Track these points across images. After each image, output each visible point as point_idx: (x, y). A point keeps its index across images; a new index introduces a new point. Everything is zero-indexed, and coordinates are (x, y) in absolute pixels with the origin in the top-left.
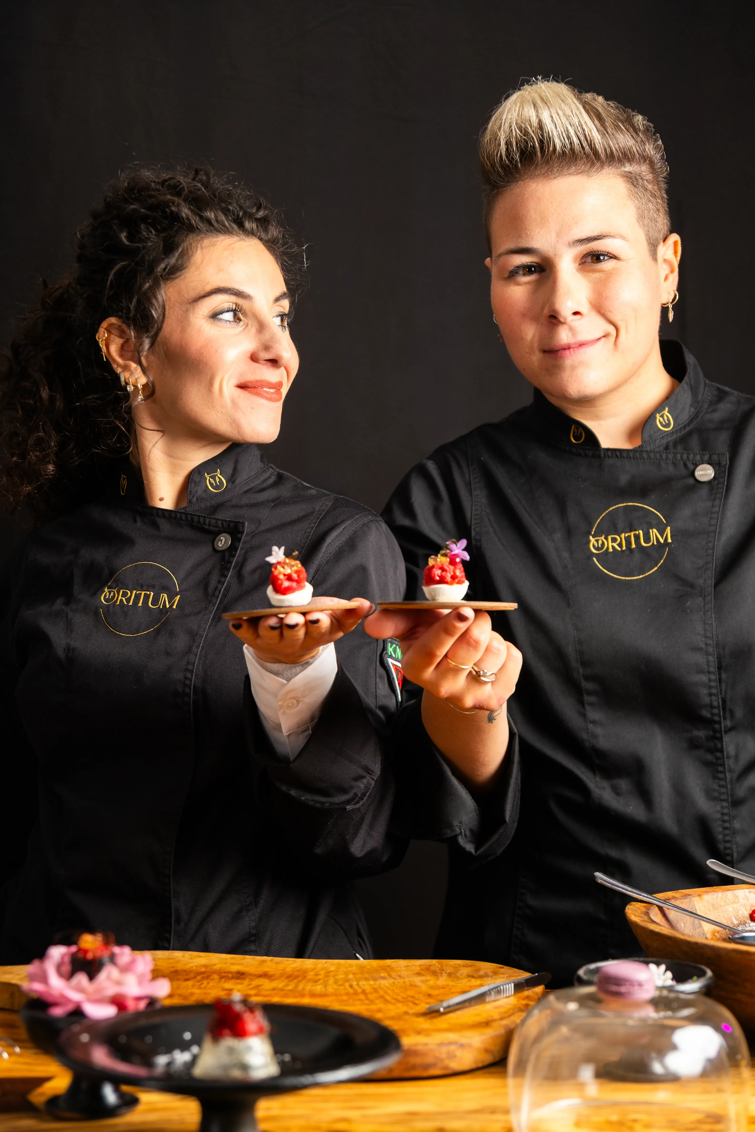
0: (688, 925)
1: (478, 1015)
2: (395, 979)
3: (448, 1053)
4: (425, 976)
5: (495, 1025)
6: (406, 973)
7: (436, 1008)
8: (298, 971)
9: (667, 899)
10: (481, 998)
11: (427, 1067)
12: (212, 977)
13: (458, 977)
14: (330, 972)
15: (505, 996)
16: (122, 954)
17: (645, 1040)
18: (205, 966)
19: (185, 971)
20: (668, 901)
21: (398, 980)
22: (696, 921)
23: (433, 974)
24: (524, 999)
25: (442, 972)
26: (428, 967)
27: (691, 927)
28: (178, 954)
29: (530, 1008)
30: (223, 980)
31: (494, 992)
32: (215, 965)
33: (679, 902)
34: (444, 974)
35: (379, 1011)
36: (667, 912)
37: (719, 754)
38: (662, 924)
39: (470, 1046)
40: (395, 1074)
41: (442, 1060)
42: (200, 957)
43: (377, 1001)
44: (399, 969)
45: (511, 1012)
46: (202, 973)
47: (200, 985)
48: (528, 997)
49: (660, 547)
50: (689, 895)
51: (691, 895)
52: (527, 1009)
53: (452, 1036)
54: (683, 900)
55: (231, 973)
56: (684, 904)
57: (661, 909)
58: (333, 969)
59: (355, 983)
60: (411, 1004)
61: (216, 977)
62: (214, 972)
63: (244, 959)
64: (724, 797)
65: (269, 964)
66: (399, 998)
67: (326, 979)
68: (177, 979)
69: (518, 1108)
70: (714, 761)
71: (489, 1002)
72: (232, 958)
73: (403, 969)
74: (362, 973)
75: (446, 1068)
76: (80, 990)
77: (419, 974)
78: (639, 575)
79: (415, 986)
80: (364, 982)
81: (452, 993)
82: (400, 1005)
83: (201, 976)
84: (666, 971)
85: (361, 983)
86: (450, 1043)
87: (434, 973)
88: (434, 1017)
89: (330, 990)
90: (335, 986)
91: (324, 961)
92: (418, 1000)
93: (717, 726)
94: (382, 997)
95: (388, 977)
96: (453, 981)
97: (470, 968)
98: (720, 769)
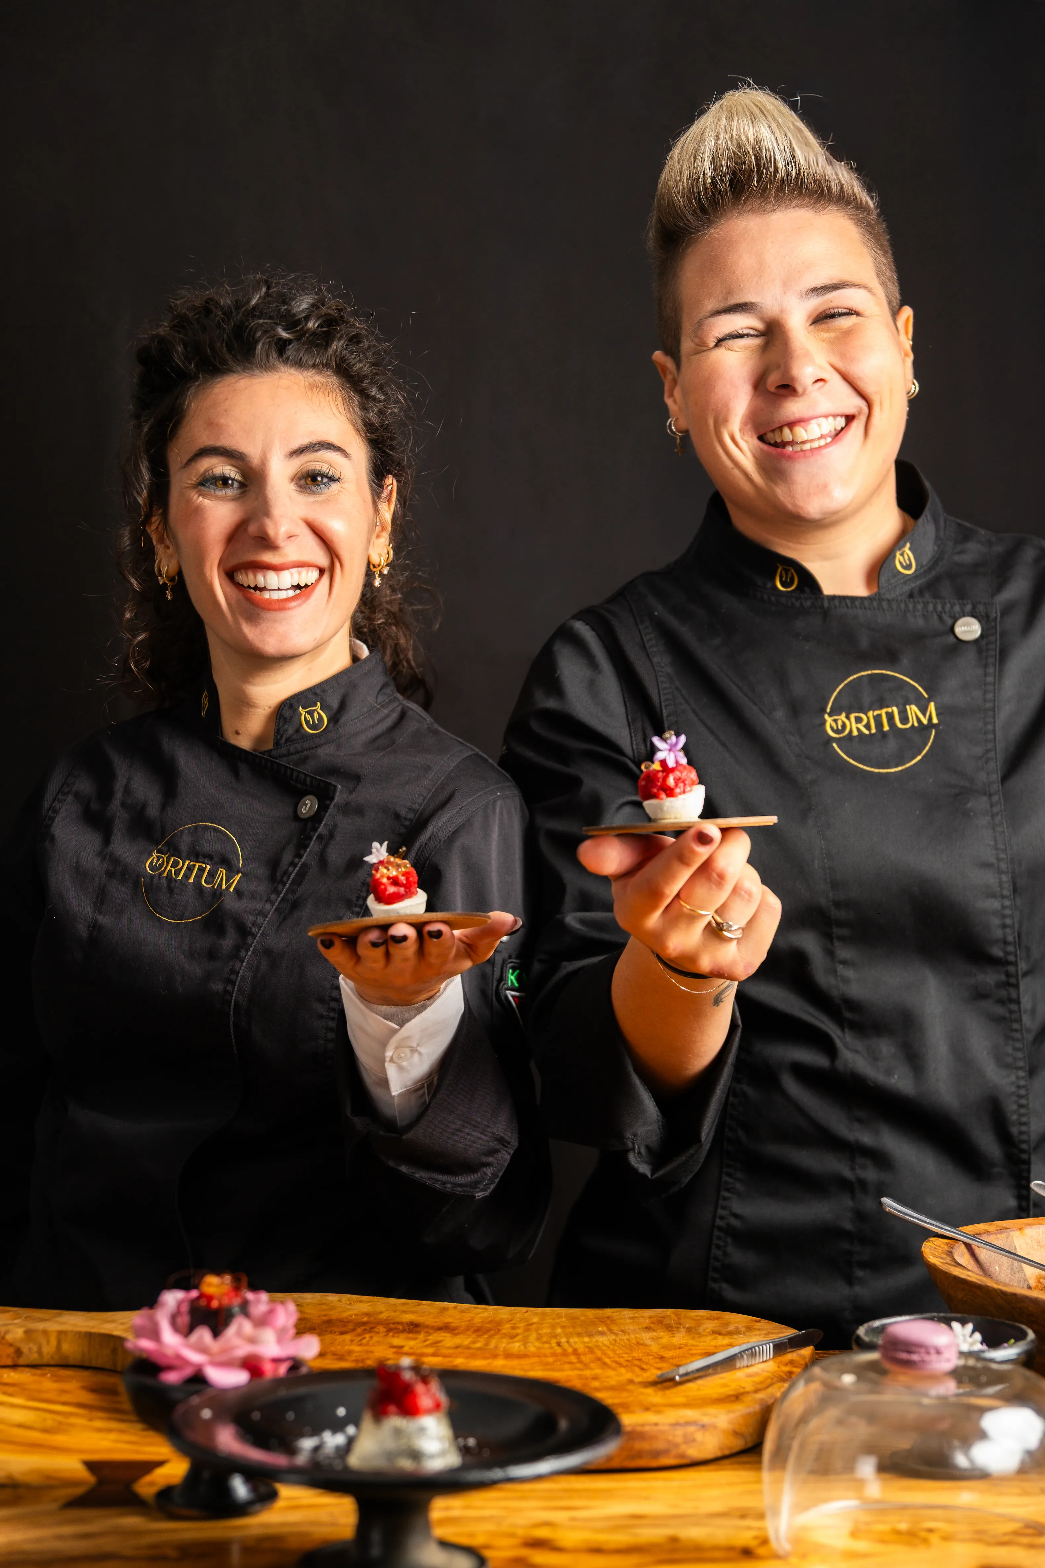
0: (1004, 1268)
1: (725, 1385)
2: (616, 1335)
3: (685, 1436)
4: (656, 1332)
5: (748, 1399)
6: (631, 1327)
7: (671, 1375)
8: (490, 1322)
9: (976, 1234)
10: (729, 1363)
11: (657, 1454)
12: (376, 1330)
13: (699, 1334)
14: (532, 1324)
15: (761, 1360)
16: (258, 1301)
17: (944, 1426)
18: (367, 1314)
19: (341, 1321)
20: (979, 1237)
21: (621, 1337)
22: (1016, 1263)
23: (667, 1328)
24: (786, 1365)
25: (679, 1326)
26: (661, 1319)
27: (1009, 1271)
28: (332, 1298)
29: (794, 1376)
30: (391, 1334)
31: (747, 1355)
32: (381, 1313)
33: (992, 1238)
34: (682, 1329)
35: (595, 1378)
36: (977, 1251)
37: (1014, 1007)
38: (970, 1268)
39: (714, 1427)
40: (615, 1464)
41: (677, 1445)
42: (361, 1302)
43: (593, 1365)
44: (622, 1321)
45: (769, 1381)
46: (364, 1324)
47: (361, 1340)
48: (791, 1362)
49: (923, 730)
50: (1007, 1228)
51: (1009, 1228)
52: (788, 1378)
53: (689, 1414)
54: (999, 1236)
55: (402, 1324)
56: (999, 1240)
57: (968, 1246)
58: (535, 1320)
59: (564, 1340)
60: (637, 1369)
61: (381, 1329)
62: (380, 1323)
63: (419, 1305)
64: (1021, 1064)
65: (451, 1312)
66: (622, 1361)
67: (526, 1334)
68: (331, 1332)
69: (776, 1512)
70: (1007, 1015)
71: (740, 1368)
72: (403, 1304)
73: (628, 1321)
74: (574, 1327)
75: (682, 1456)
76: (202, 1349)
77: (648, 1329)
78: (897, 766)
79: (643, 1344)
80: (576, 1339)
81: (692, 1355)
82: (623, 1370)
83: (363, 1328)
84: (973, 1332)
85: (571, 1340)
86: (688, 1423)
87: (669, 1328)
88: (668, 1388)
89: (532, 1349)
90: (537, 1344)
91: (524, 1309)
92: (647, 1363)
93: (1011, 969)
94: (599, 1359)
95: (608, 1333)
96: (693, 1338)
97: (716, 1321)
98: (1016, 1026)
